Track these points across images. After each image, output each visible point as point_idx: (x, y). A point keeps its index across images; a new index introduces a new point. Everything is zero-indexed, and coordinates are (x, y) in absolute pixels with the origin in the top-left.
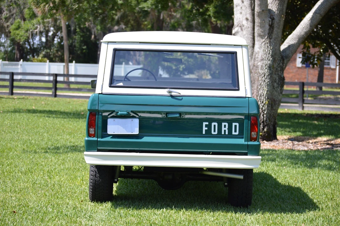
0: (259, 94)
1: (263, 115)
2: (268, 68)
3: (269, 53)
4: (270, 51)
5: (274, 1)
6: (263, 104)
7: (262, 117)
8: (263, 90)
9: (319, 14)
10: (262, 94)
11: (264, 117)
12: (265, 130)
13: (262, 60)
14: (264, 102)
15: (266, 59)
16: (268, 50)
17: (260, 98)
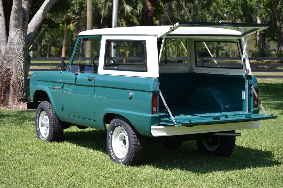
0: (18, 69)
1: (22, 84)
2: (23, 50)
3: (23, 39)
4: (23, 37)
5: (25, 1)
6: (21, 76)
7: (22, 85)
8: (21, 65)
9: (46, 10)
10: (20, 69)
11: (23, 85)
12: (25, 94)
13: (18, 44)
14: (22, 75)
15: (21, 43)
16: (22, 37)
17: (19, 72)
